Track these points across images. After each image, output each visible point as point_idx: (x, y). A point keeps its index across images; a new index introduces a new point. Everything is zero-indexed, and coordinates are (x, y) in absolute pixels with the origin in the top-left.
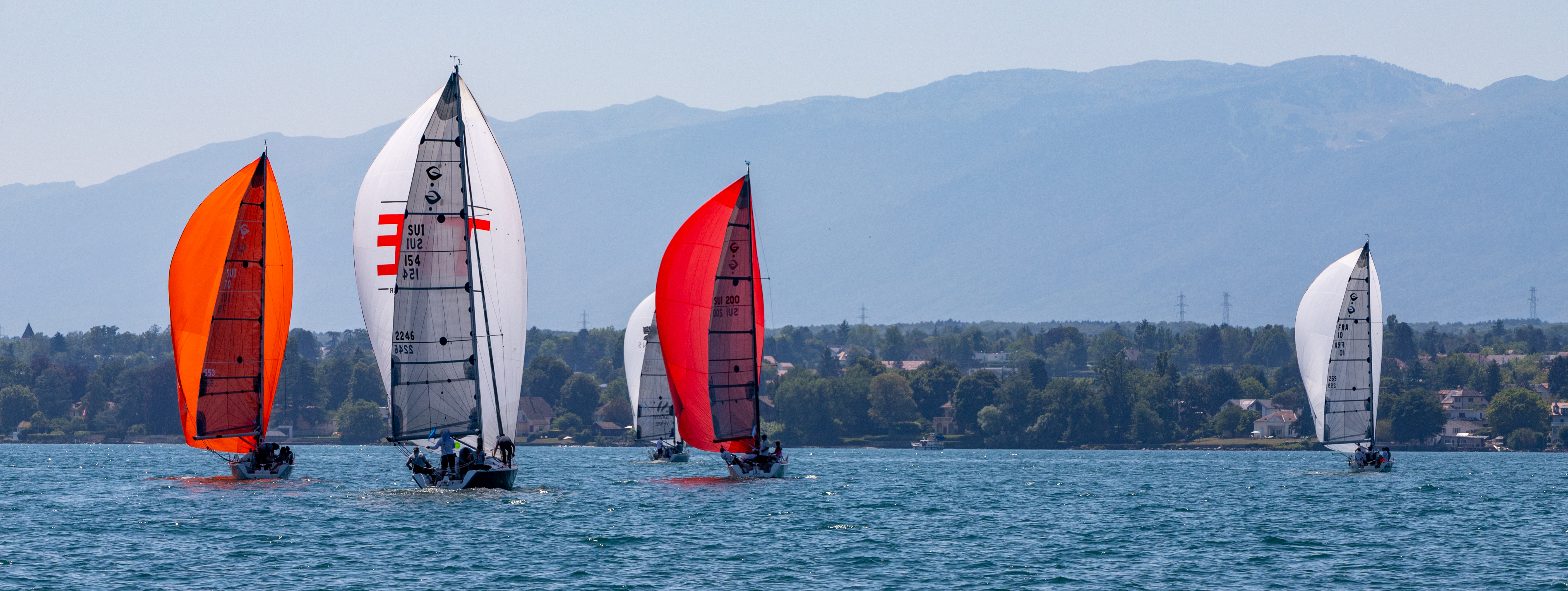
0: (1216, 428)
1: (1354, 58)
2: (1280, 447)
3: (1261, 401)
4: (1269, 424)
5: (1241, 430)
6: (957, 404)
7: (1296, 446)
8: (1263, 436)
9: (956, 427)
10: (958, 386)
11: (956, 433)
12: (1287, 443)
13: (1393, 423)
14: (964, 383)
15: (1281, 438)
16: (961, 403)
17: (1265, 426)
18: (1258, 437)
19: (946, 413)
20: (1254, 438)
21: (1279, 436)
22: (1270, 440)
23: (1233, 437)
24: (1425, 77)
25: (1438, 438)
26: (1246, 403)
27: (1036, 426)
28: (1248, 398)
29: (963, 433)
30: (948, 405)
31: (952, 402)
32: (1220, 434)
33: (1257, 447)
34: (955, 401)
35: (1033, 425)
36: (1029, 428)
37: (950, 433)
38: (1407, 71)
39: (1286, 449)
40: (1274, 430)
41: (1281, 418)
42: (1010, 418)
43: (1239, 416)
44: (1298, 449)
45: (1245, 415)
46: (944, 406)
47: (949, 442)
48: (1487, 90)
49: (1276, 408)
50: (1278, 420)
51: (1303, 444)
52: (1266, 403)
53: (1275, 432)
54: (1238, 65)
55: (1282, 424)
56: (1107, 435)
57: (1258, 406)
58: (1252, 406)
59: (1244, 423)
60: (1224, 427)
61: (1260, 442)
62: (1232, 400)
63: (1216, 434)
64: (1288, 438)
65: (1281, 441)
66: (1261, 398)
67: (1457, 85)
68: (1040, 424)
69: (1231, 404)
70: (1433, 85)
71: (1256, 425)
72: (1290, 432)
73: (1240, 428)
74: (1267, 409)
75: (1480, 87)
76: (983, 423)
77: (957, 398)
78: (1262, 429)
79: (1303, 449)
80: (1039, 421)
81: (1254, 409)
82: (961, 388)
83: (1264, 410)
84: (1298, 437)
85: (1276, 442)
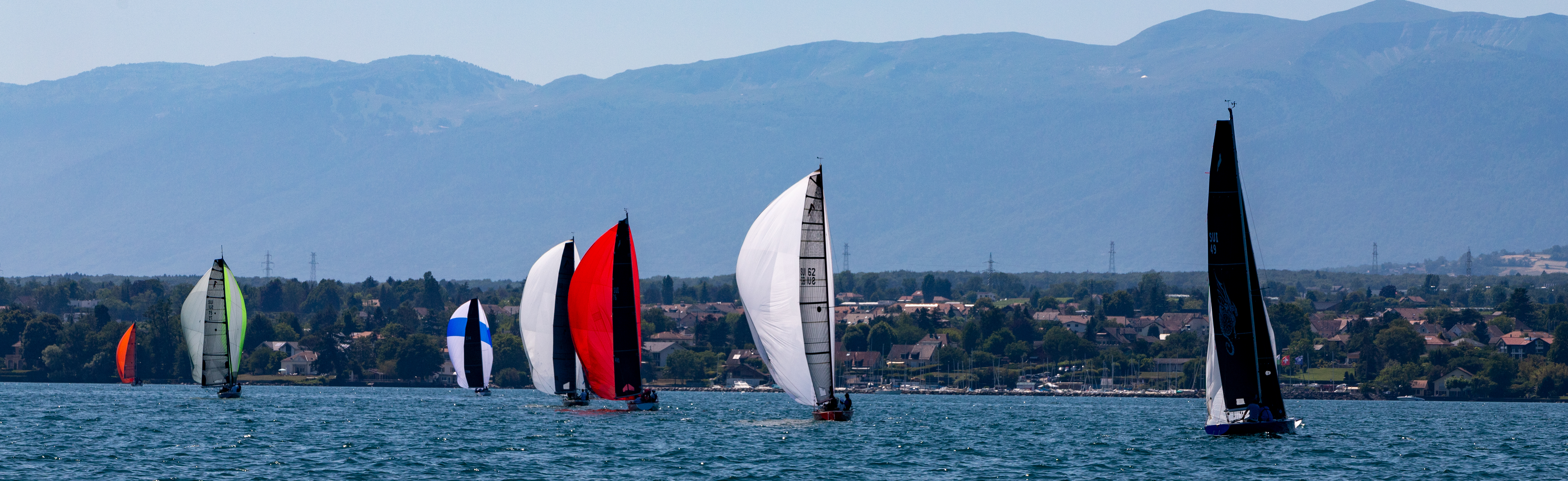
0: (250, 366)
1: (438, 57)
2: (300, 383)
3: (291, 344)
4: (294, 363)
5: (270, 368)
6: (25, 343)
7: (314, 382)
8: (288, 374)
9: (25, 363)
10: (26, 328)
11: (24, 368)
12: (307, 380)
13: (398, 363)
14: (32, 326)
15: (304, 375)
16: (28, 342)
17: (291, 365)
18: (284, 374)
19: (17, 351)
20: (281, 375)
21: (303, 373)
22: (295, 377)
23: (264, 373)
24: (498, 74)
25: (437, 375)
26: (277, 345)
27: (92, 363)
28: (281, 340)
29: (30, 368)
30: (18, 344)
31: (22, 342)
32: (253, 371)
33: (280, 382)
34: (23, 341)
35: (89, 363)
36: (86, 365)
37: (19, 368)
38: (482, 69)
39: (306, 385)
40: (298, 369)
41: (304, 358)
42: (70, 356)
43: (269, 355)
44: (316, 385)
45: (273, 355)
46: (15, 345)
47: (17, 376)
48: (548, 86)
49: (302, 349)
50: (302, 359)
51: (320, 380)
52: (294, 345)
53: (299, 370)
54: (341, 62)
55: (305, 363)
56: (154, 372)
57: (288, 347)
58: (282, 347)
59: (273, 362)
60: (256, 365)
61: (285, 378)
62: (266, 343)
63: (250, 371)
64: (309, 375)
65: (303, 378)
66: (289, 341)
67: (523, 82)
68: (95, 362)
69: (264, 345)
70: (503, 81)
71: (282, 364)
72: (311, 371)
73: (270, 366)
74: (295, 350)
75: (542, 84)
76: (47, 361)
77: (25, 338)
78: (287, 367)
79: (320, 385)
80: (94, 359)
81: (284, 350)
82: (29, 329)
83: (292, 350)
84: (318, 374)
85: (300, 378)
